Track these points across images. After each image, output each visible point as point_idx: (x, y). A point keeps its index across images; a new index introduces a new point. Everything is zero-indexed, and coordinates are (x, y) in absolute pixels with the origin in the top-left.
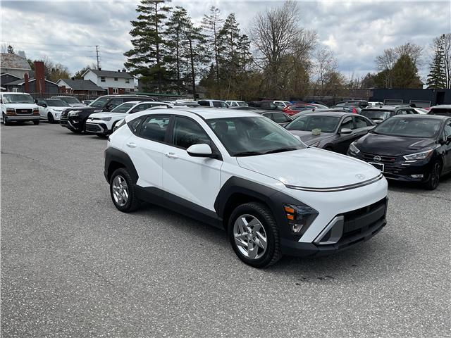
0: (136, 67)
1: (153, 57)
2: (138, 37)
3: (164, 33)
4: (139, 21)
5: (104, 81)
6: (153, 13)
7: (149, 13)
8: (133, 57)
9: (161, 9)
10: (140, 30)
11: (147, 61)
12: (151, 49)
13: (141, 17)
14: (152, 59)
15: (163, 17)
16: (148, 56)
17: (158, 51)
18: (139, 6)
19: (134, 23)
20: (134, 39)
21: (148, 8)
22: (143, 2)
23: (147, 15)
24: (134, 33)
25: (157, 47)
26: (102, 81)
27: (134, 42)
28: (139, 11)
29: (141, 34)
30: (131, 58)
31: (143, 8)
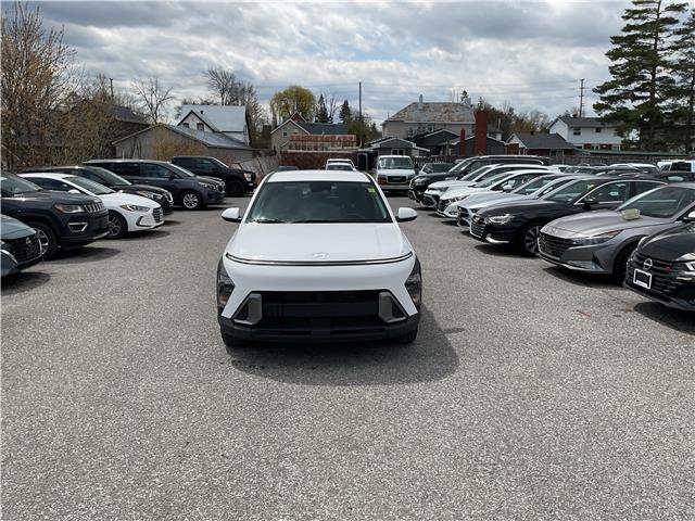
0: (613, 109)
1: (645, 91)
2: (623, 61)
3: (670, 48)
4: (625, 34)
5: (579, 134)
6: (652, 17)
7: (644, 18)
8: (610, 93)
9: (668, 9)
10: (626, 49)
11: (634, 98)
12: (643, 78)
13: (629, 28)
14: (644, 94)
15: (672, 21)
16: (637, 89)
17: (654, 80)
18: (628, 11)
19: (616, 40)
20: (613, 64)
21: (646, 11)
22: (636, 3)
23: (641, 22)
24: (614, 55)
25: (654, 75)
26: (575, 134)
27: (612, 70)
28: (627, 18)
29: (625, 55)
30: (605, 95)
31: (635, 12)
